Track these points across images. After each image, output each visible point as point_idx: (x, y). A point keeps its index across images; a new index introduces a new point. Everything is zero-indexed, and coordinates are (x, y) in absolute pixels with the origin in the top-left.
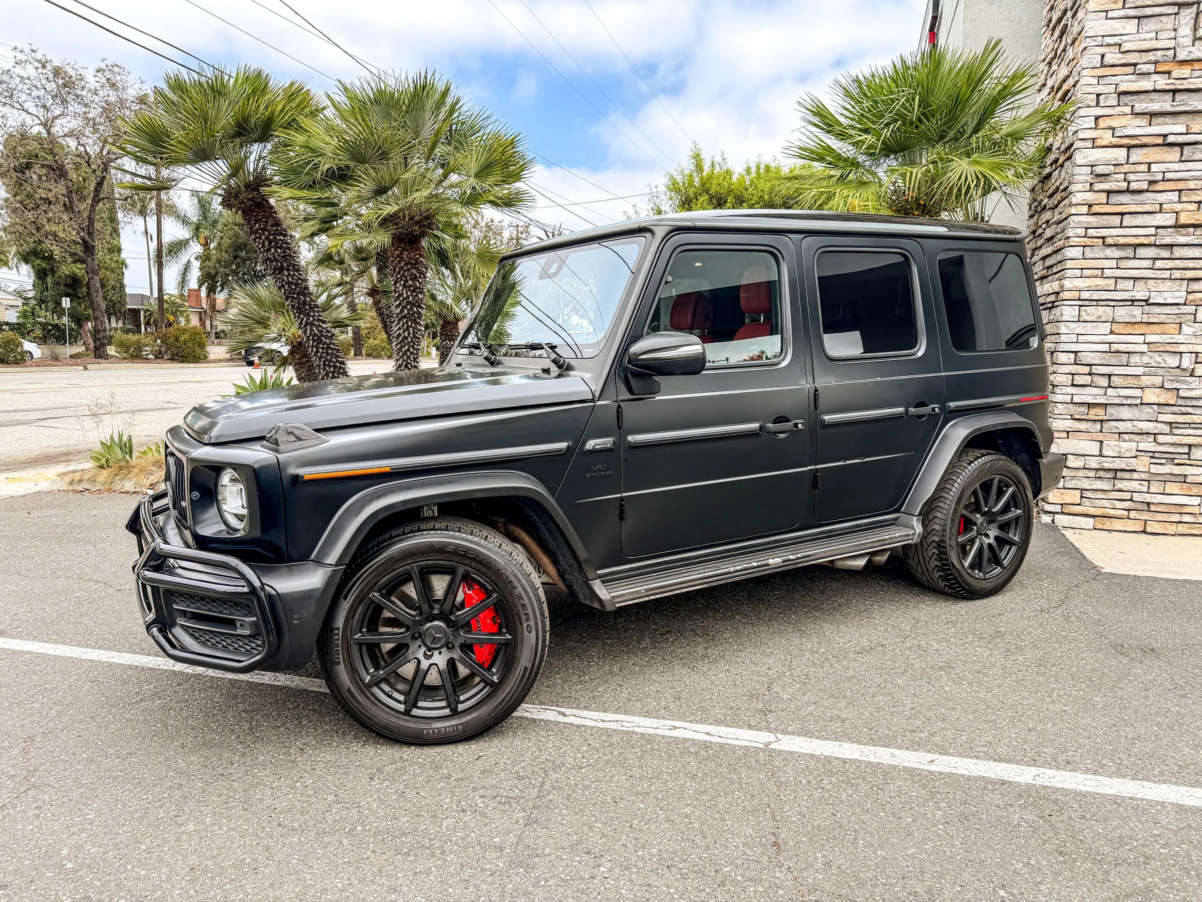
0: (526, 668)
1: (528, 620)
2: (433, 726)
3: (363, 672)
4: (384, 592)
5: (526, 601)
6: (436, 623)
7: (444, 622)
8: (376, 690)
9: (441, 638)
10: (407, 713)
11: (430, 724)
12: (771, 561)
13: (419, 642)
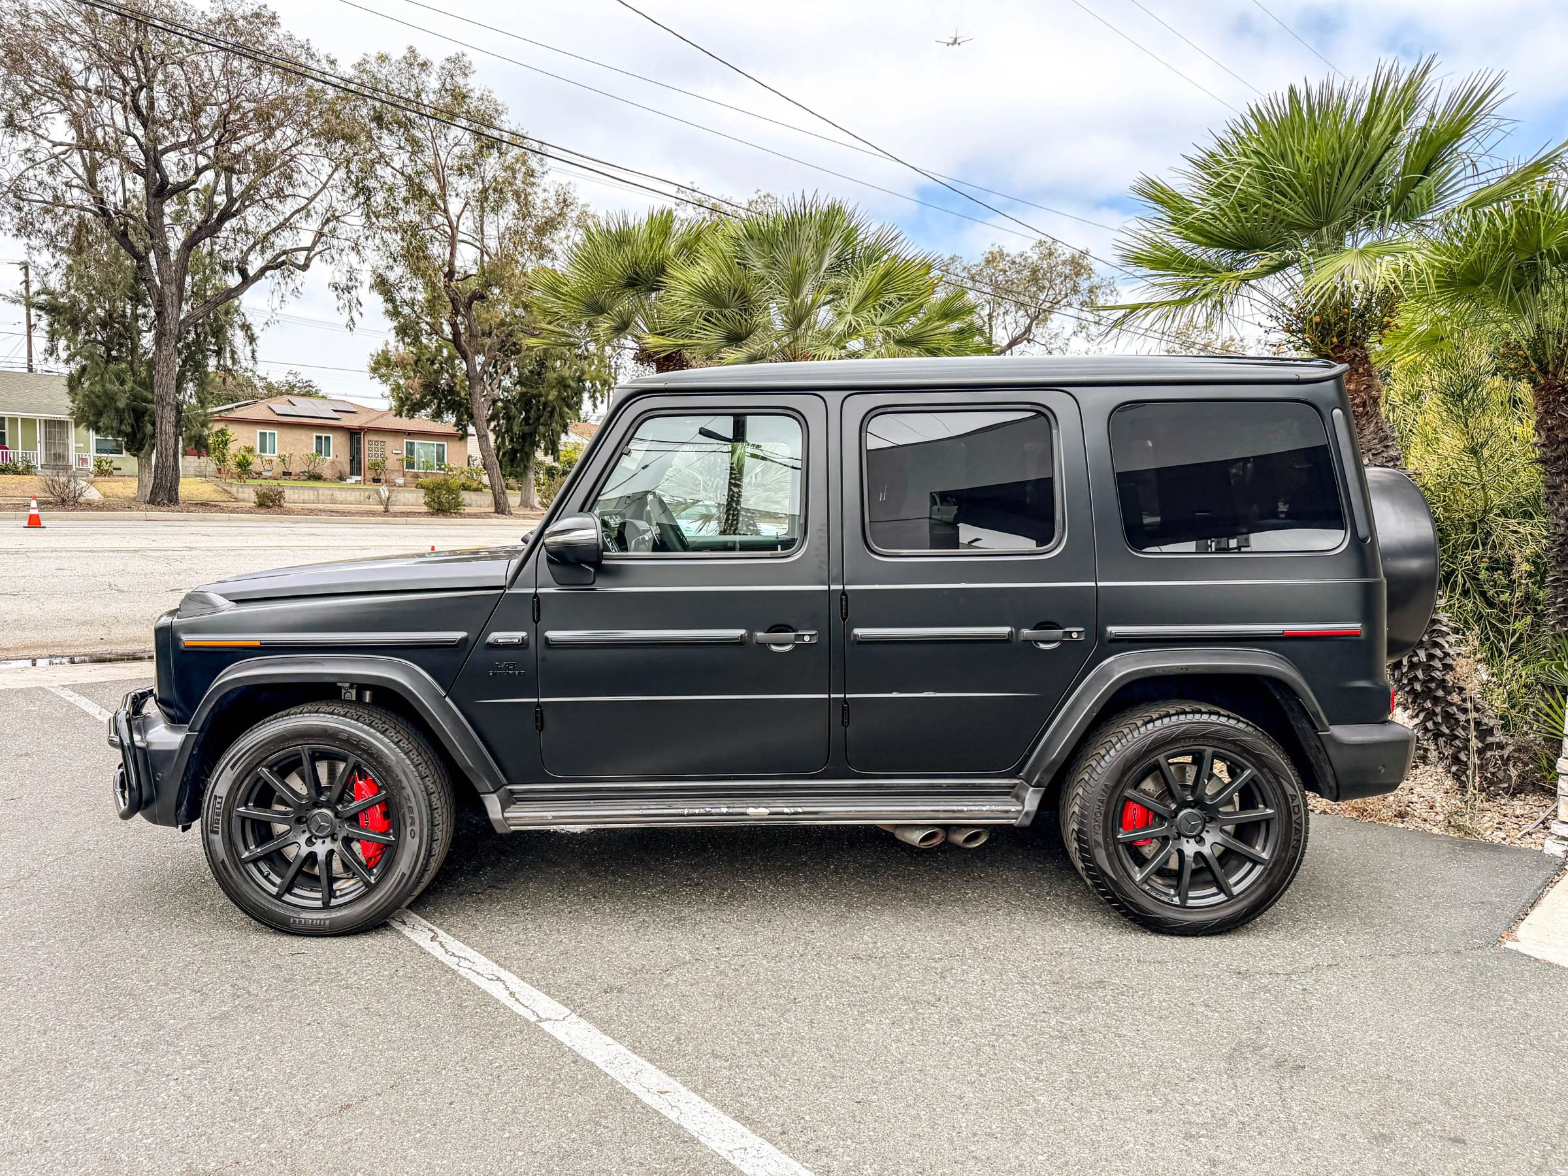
0: (404, 874)
1: (412, 824)
2: (302, 916)
3: (241, 847)
4: (275, 769)
5: (413, 804)
6: (324, 810)
7: (332, 811)
8: (251, 867)
9: (327, 828)
10: (278, 897)
11: (299, 913)
12: (750, 811)
13: (304, 827)
